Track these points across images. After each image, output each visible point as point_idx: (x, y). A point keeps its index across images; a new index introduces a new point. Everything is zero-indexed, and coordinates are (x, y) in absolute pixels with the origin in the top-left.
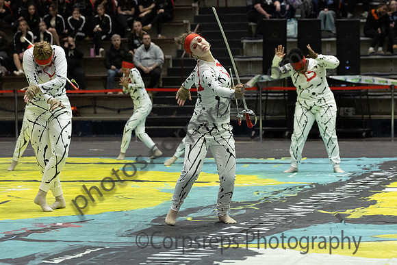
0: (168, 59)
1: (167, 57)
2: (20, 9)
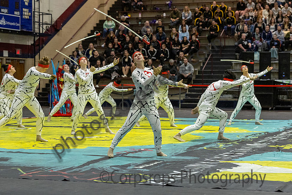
2: (125, 46)
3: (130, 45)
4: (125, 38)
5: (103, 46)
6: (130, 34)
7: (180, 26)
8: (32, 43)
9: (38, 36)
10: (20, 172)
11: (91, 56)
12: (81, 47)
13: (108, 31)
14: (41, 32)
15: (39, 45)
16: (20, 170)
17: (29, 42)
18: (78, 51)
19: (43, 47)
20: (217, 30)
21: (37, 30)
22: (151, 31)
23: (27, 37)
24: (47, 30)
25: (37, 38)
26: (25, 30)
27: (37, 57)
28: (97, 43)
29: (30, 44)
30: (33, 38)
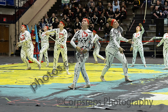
0: (125, 31)
1: (124, 31)
2: (76, 15)
4: (76, 10)
5: (61, 15)
7: (114, 1)
10: (7, 100)
11: (53, 22)
13: (65, 5)
14: (20, 6)
17: (12, 13)
21: (17, 5)
22: (94, 5)
23: (10, 10)
24: (24, 5)
26: (9, 5)
27: (17, 23)
28: (57, 13)
29: (13, 15)
30: (15, 10)
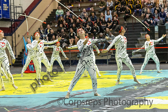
3: (74, 24)
4: (70, 20)
5: (56, 26)
6: (74, 18)
7: (106, 11)
8: (10, 26)
9: (14, 21)
10: (6, 110)
11: (49, 33)
12: (42, 27)
13: (59, 16)
14: (16, 19)
15: (14, 27)
16: (6, 109)
17: (8, 25)
18: (40, 30)
19: (17, 29)
20: (130, 13)
21: (13, 18)
22: (87, 15)
23: (6, 22)
24: (19, 17)
25: (13, 23)
26: (5, 18)
27: (13, 35)
28: (52, 24)
29: (9, 27)
30: (11, 23)
